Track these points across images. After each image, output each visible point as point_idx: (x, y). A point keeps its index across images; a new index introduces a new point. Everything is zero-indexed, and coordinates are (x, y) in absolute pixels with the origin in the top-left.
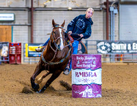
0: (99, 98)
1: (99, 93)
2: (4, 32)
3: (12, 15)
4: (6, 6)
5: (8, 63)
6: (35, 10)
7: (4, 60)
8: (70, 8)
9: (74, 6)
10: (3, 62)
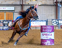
0: (53, 45)
1: (53, 43)
2: (10, 16)
3: (14, 8)
4: (11, 4)
5: (12, 29)
6: (24, 5)
7: (10, 28)
8: (40, 5)
9: (41, 4)
10: (10, 29)
